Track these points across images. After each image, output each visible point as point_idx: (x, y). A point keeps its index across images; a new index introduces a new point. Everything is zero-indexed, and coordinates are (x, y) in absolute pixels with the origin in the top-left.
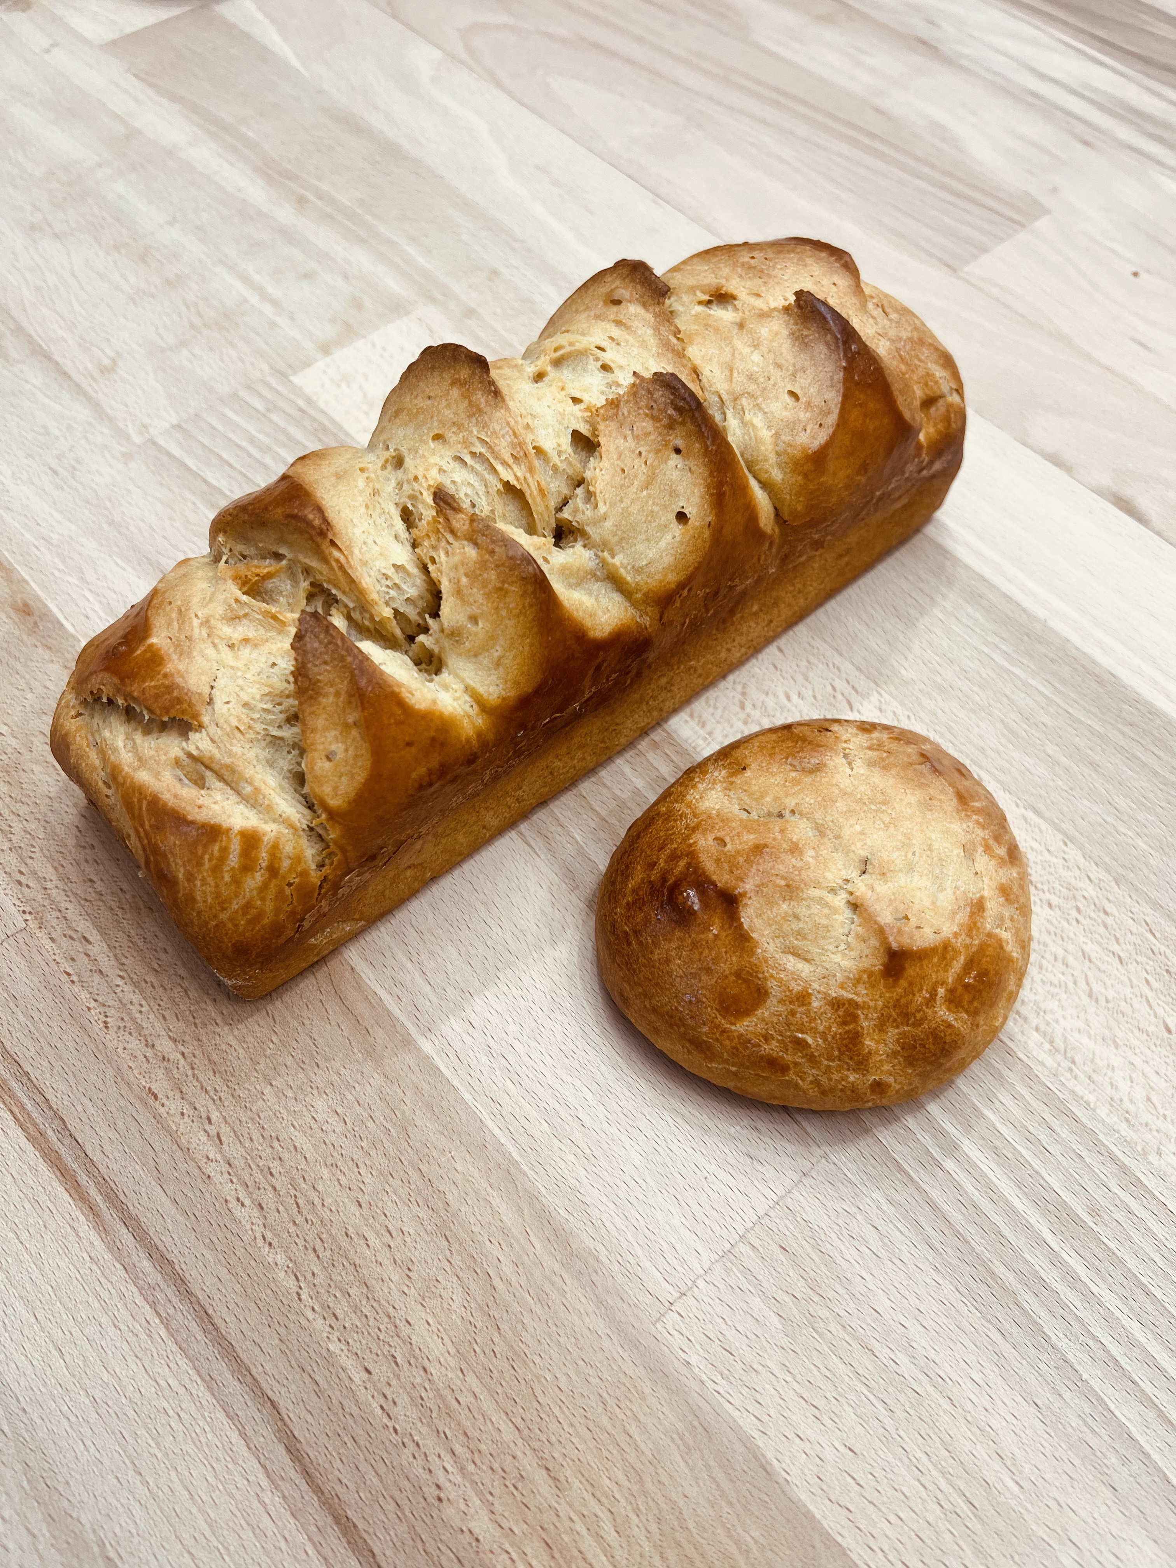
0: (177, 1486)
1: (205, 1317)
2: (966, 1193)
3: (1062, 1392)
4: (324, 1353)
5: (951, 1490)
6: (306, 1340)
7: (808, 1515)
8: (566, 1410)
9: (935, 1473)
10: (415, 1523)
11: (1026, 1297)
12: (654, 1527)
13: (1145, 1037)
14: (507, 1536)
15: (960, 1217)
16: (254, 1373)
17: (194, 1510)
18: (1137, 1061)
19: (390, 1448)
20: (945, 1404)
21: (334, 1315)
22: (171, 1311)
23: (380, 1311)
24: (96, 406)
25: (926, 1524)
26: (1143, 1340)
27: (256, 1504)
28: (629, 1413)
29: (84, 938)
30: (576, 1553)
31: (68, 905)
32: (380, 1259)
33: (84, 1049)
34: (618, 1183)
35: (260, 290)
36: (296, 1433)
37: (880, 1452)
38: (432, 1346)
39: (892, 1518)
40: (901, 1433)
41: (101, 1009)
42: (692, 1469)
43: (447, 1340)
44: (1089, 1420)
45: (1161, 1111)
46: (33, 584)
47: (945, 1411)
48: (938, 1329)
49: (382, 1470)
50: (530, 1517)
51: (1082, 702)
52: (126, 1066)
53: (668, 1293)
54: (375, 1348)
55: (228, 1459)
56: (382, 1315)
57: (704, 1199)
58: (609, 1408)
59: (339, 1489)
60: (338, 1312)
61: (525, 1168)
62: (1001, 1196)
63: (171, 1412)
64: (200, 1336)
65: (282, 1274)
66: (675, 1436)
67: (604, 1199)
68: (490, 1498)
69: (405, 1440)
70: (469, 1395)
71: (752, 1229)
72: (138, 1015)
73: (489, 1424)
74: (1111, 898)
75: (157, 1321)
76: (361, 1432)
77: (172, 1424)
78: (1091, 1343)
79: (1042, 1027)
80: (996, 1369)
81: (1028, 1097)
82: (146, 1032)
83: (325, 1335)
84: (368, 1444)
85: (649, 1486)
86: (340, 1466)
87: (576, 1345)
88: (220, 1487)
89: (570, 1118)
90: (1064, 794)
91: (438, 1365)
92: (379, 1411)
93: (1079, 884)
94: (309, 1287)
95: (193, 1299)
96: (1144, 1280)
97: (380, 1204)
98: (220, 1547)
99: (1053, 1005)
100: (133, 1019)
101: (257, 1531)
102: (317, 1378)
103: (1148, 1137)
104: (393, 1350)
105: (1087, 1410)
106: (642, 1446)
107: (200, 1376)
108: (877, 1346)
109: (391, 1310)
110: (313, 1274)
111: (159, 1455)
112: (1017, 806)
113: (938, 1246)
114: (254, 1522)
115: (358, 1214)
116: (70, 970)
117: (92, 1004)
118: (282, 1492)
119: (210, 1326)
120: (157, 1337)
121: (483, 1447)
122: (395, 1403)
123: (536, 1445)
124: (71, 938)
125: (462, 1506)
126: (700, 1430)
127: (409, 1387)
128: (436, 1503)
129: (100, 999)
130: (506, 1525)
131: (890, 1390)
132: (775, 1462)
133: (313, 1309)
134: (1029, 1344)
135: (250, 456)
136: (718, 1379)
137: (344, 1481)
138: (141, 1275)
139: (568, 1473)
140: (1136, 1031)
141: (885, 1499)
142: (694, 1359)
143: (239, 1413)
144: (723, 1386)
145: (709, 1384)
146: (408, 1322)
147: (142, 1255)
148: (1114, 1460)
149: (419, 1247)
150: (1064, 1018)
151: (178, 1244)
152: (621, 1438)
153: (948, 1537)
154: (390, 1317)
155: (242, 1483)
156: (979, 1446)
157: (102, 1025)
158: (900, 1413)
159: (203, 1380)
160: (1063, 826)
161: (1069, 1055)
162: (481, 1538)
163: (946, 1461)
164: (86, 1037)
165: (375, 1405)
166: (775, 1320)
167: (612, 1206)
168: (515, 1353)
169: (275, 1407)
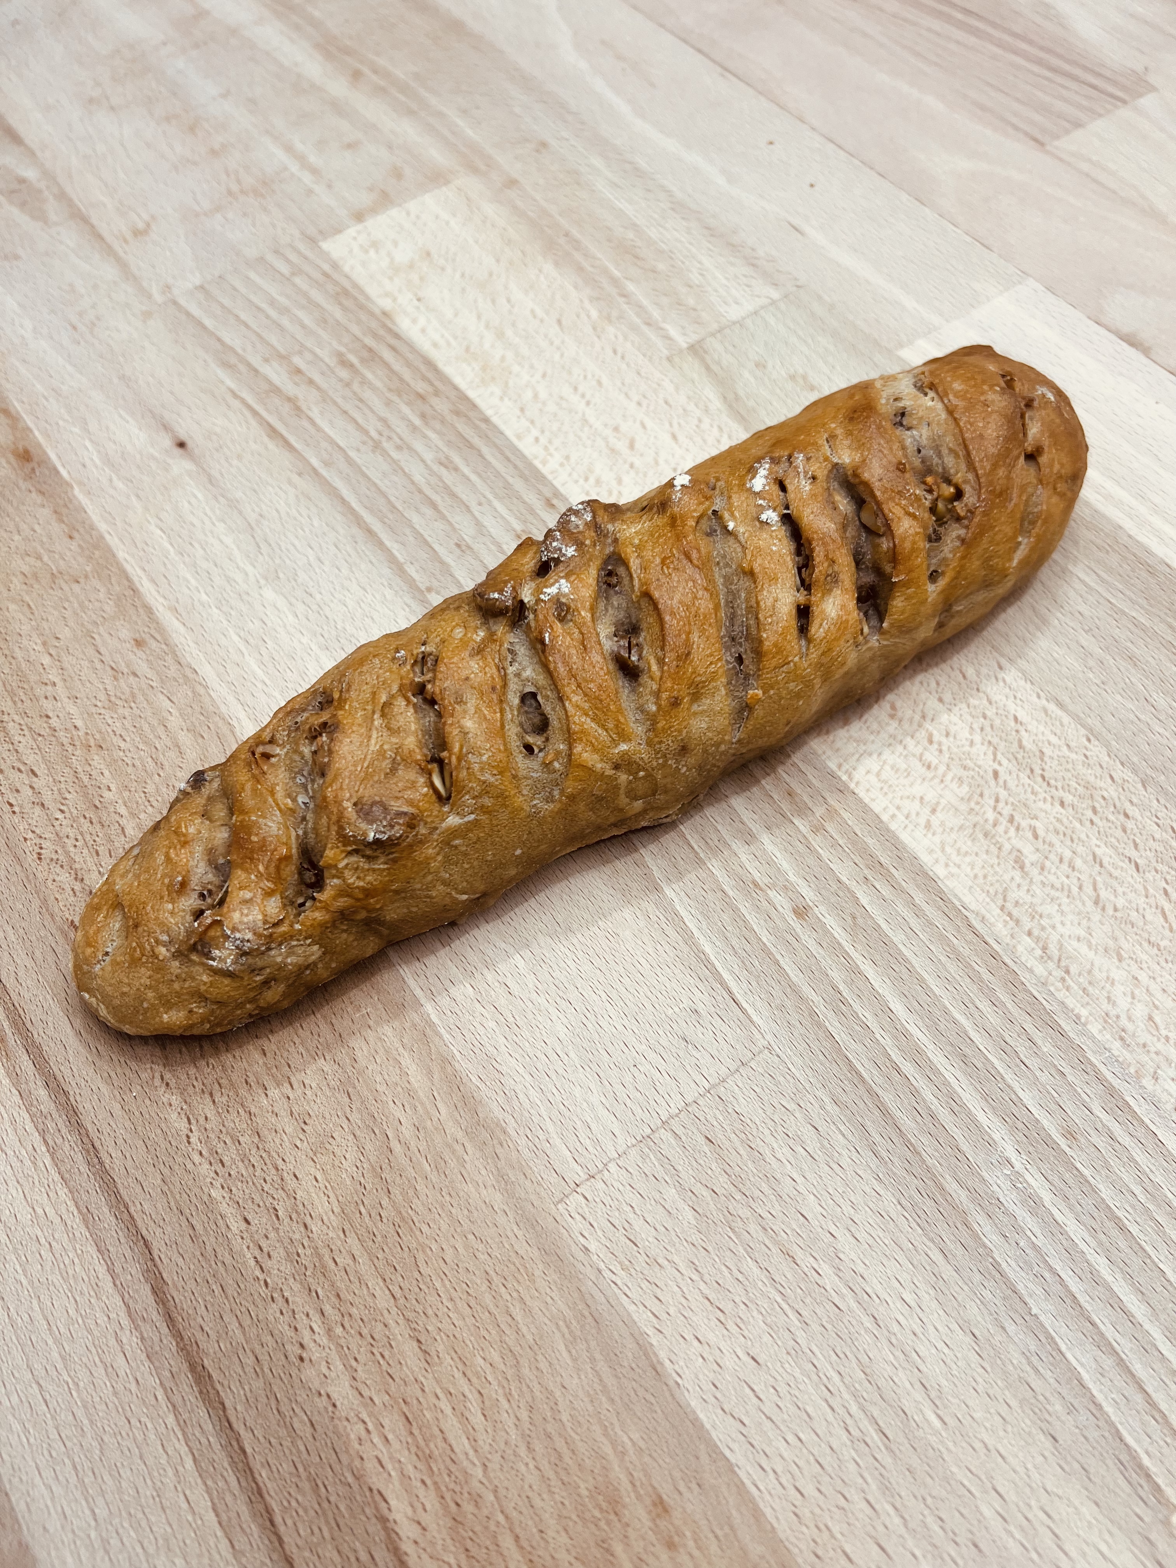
0: (38, 1315)
1: (92, 1149)
2: (924, 1100)
3: (1006, 1325)
4: (205, 1198)
5: (862, 1416)
6: (189, 1183)
7: (696, 1423)
8: (447, 1283)
9: (846, 1396)
10: (272, 1381)
11: (978, 1219)
12: (524, 1415)
13: (1155, 951)
14: (365, 1406)
15: (913, 1125)
16: (132, 1209)
17: (50, 1342)
18: (1143, 977)
19: (259, 1301)
20: (868, 1323)
21: (221, 1161)
22: (59, 1141)
23: (268, 1162)
24: (123, 265)
25: (828, 1450)
26: (1110, 1279)
27: (112, 1342)
28: (515, 1294)
29: (32, 771)
30: (436, 1432)
31: (21, 739)
32: (276, 1110)
33: (14, 879)
34: (539, 1054)
35: (302, 160)
36: (165, 1275)
37: (787, 1366)
38: (316, 1202)
39: (791, 1438)
40: (814, 1349)
41: (38, 841)
42: (575, 1360)
43: (333, 1199)
44: (1035, 1360)
45: (1164, 1032)
46: (37, 433)
47: (867, 1330)
48: (871, 1241)
49: (247, 1322)
50: (393, 1388)
51: (1128, 593)
52: (52, 898)
53: (575, 1173)
54: (257, 1199)
55: (92, 1293)
56: (270, 1166)
57: (628, 1079)
58: (494, 1287)
59: (199, 1336)
60: (225, 1159)
61: (443, 1031)
62: (963, 1106)
63: (43, 1241)
64: (84, 1168)
65: (174, 1116)
66: (561, 1323)
67: (521, 1070)
68: (354, 1364)
69: (275, 1295)
70: (347, 1257)
71: (677, 1116)
72: (72, 849)
73: (364, 1287)
74: (1135, 800)
75: (44, 1149)
76: (231, 1282)
77: (42, 1253)
78: (1047, 1275)
79: (1036, 932)
80: (932, 1292)
81: (1010, 1005)
82: (77, 866)
83: (209, 1180)
84: (236, 1295)
85: (526, 1371)
86: (205, 1313)
87: (468, 1217)
88: (80, 1321)
89: (497, 984)
90: (1094, 688)
91: (320, 1223)
92: (252, 1262)
93: (1100, 784)
94: (200, 1131)
95: (83, 1131)
96: (1119, 1214)
97: (285, 1054)
98: (70, 1381)
99: (1050, 909)
100: (67, 853)
101: (110, 1369)
102: (194, 1223)
103: (1145, 1058)
104: (275, 1203)
105: (1033, 1348)
106: (524, 1330)
107: (78, 1208)
108: (799, 1254)
109: (280, 1162)
110: (206, 1118)
111: (25, 1282)
112: (1039, 697)
113: (884, 1154)
114: (108, 1361)
115: (261, 1062)
116: (12, 801)
117: (30, 835)
118: (141, 1334)
119: (96, 1160)
120: (42, 1165)
121: (354, 1311)
122: (269, 1256)
123: (411, 1315)
124: (20, 770)
125: (325, 1370)
126: (590, 1319)
127: (286, 1241)
128: (297, 1362)
129: (38, 831)
130: (366, 1393)
131: (808, 1300)
132: (667, 1363)
133: (201, 1154)
134: (975, 1269)
135: (268, 317)
136: (617, 1269)
137: (206, 1328)
138: (35, 1103)
139: (441, 1348)
140: (1145, 944)
141: (786, 1417)
142: (593, 1247)
143: (111, 1249)
144: (621, 1277)
145: (607, 1274)
146: (295, 1176)
147: (39, 1083)
148: (1058, 1407)
149: (318, 1101)
150: (1063, 923)
151: (76, 1075)
152: (502, 1319)
153: (852, 1467)
154: (277, 1169)
155: (102, 1320)
156: (901, 1373)
157: (35, 856)
158: (815, 1327)
159: (80, 1212)
160: (1089, 721)
161: (1063, 964)
162: (338, 1404)
163: (861, 1384)
164: (18, 868)
165: (249, 1256)
166: (689, 1215)
167: (528, 1077)
168: (403, 1219)
169: (147, 1247)
